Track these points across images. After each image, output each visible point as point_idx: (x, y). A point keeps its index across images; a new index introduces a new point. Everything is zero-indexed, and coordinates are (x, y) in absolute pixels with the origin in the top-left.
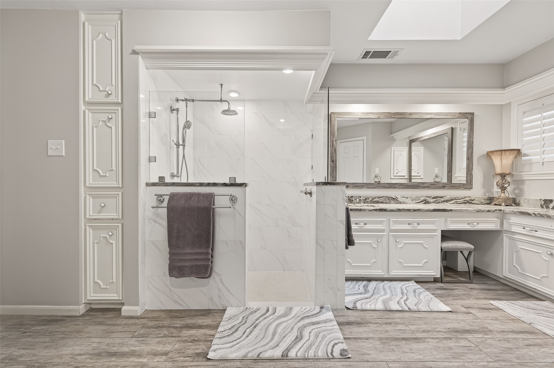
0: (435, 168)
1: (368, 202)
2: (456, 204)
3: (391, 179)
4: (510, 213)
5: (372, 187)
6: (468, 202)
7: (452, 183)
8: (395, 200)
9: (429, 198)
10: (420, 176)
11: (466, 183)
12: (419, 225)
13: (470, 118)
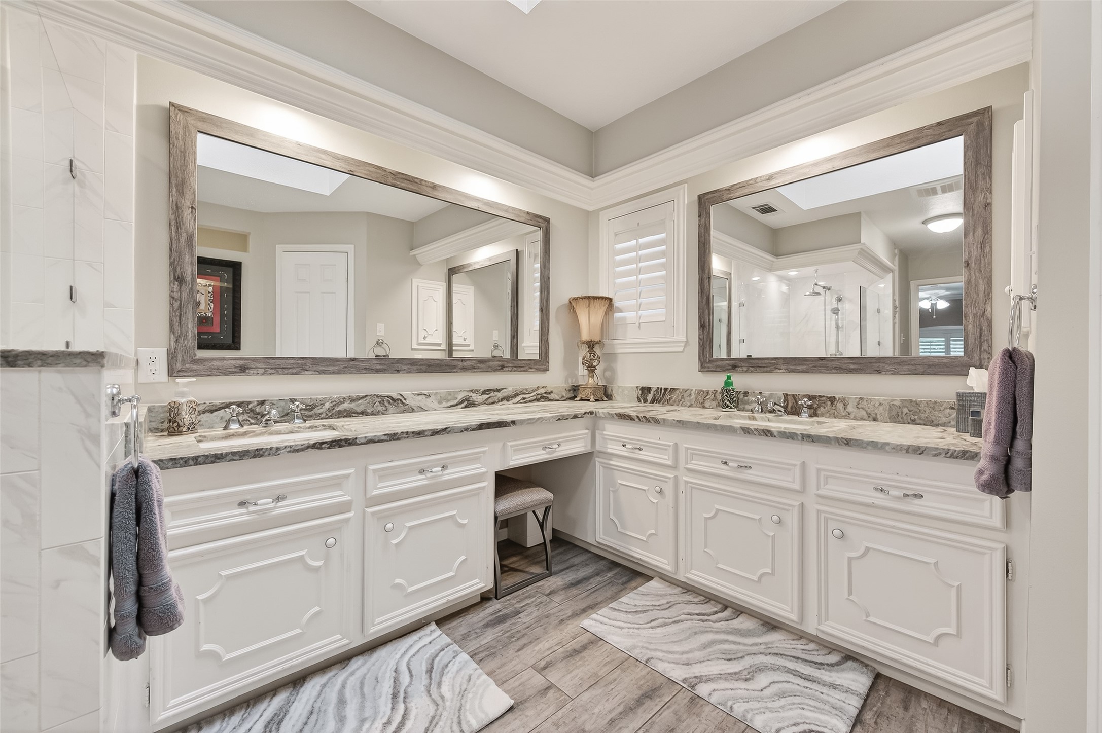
0: (494, 331)
1: (319, 416)
2: (524, 402)
3: (412, 349)
4: (605, 418)
5: (331, 368)
6: (542, 397)
7: (519, 359)
8: (397, 403)
9: (475, 394)
10: (468, 345)
11: (538, 359)
12: (445, 470)
13: (544, 228)
